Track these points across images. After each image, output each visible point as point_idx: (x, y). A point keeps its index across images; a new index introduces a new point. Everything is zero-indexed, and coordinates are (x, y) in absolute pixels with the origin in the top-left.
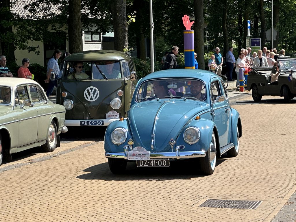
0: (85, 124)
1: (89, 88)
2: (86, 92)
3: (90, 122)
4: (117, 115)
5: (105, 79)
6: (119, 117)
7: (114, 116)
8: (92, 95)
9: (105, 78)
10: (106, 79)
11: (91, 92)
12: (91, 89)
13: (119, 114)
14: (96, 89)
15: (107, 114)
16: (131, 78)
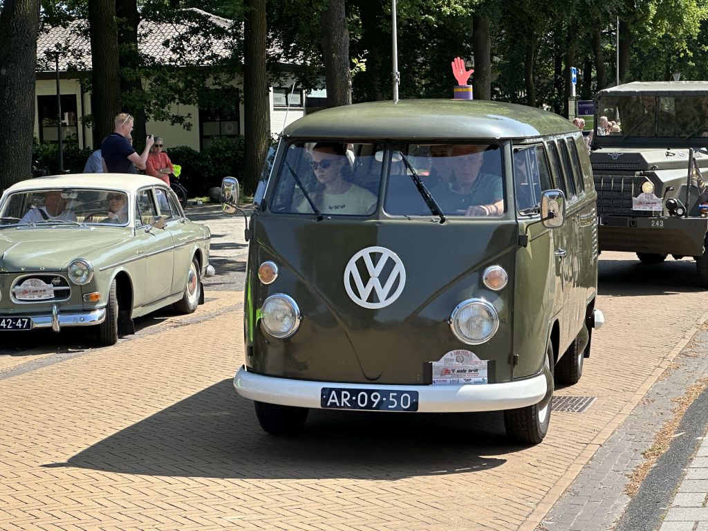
0: (340, 402)
1: (365, 253)
2: (351, 267)
3: (363, 397)
4: (476, 370)
5: (433, 217)
6: (486, 379)
7: (465, 371)
8: (374, 282)
9: (436, 212)
10: (441, 215)
11: (375, 272)
12: (375, 257)
13: (485, 363)
14: (395, 257)
15: (434, 363)
16: (545, 215)
